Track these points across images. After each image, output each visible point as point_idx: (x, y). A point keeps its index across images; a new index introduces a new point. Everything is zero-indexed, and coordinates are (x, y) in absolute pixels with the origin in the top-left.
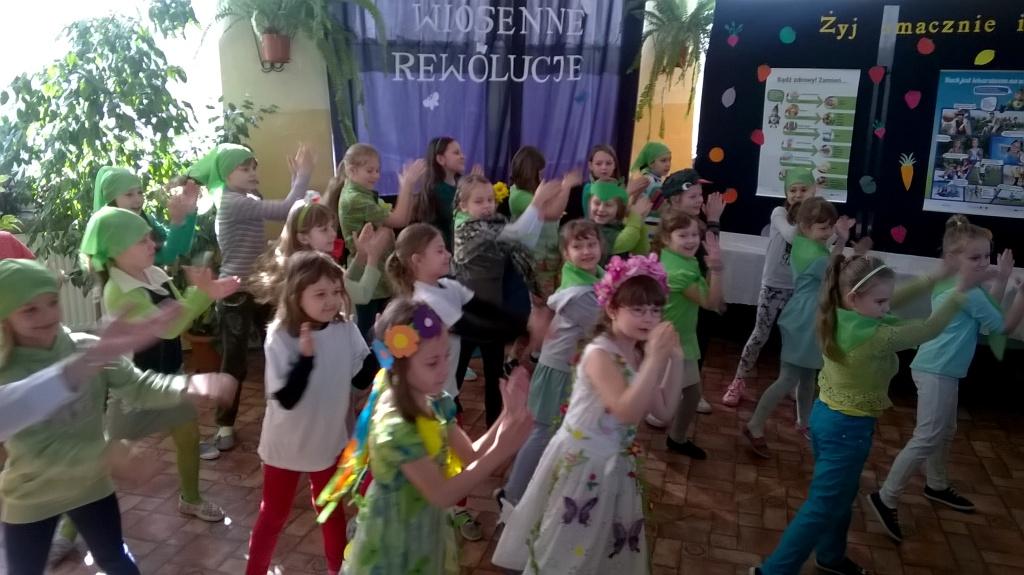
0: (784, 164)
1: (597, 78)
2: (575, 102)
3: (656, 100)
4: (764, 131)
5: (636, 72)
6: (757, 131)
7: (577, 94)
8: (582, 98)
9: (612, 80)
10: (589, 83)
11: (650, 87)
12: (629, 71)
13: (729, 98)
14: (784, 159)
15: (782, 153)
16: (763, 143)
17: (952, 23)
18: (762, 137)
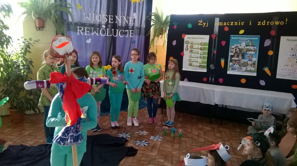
0: (189, 61)
1: (138, 36)
2: (132, 43)
3: (155, 44)
4: (184, 52)
5: (149, 35)
6: (182, 52)
7: (132, 41)
8: (134, 42)
9: (143, 37)
10: (136, 38)
11: (153, 40)
12: (147, 35)
13: (174, 43)
14: (190, 60)
15: (189, 58)
16: (184, 55)
18: (184, 53)
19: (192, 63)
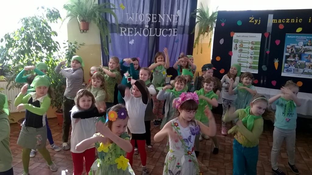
0: (238, 61)
1: (182, 35)
2: (175, 43)
3: (200, 42)
5: (194, 33)
6: (230, 51)
7: (176, 40)
8: (177, 41)
9: (186, 36)
10: (179, 37)
11: (198, 38)
12: (191, 34)
13: (222, 41)
14: (239, 60)
15: (238, 58)
16: (232, 55)
17: (289, 20)
18: (232, 53)
19: (242, 63)
